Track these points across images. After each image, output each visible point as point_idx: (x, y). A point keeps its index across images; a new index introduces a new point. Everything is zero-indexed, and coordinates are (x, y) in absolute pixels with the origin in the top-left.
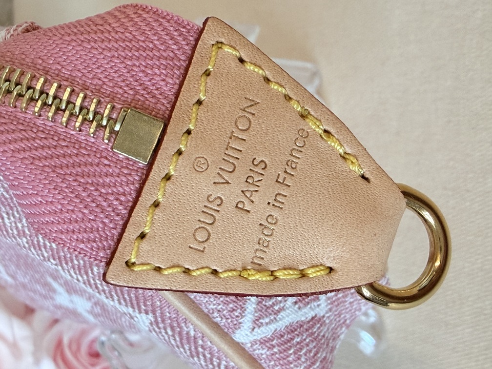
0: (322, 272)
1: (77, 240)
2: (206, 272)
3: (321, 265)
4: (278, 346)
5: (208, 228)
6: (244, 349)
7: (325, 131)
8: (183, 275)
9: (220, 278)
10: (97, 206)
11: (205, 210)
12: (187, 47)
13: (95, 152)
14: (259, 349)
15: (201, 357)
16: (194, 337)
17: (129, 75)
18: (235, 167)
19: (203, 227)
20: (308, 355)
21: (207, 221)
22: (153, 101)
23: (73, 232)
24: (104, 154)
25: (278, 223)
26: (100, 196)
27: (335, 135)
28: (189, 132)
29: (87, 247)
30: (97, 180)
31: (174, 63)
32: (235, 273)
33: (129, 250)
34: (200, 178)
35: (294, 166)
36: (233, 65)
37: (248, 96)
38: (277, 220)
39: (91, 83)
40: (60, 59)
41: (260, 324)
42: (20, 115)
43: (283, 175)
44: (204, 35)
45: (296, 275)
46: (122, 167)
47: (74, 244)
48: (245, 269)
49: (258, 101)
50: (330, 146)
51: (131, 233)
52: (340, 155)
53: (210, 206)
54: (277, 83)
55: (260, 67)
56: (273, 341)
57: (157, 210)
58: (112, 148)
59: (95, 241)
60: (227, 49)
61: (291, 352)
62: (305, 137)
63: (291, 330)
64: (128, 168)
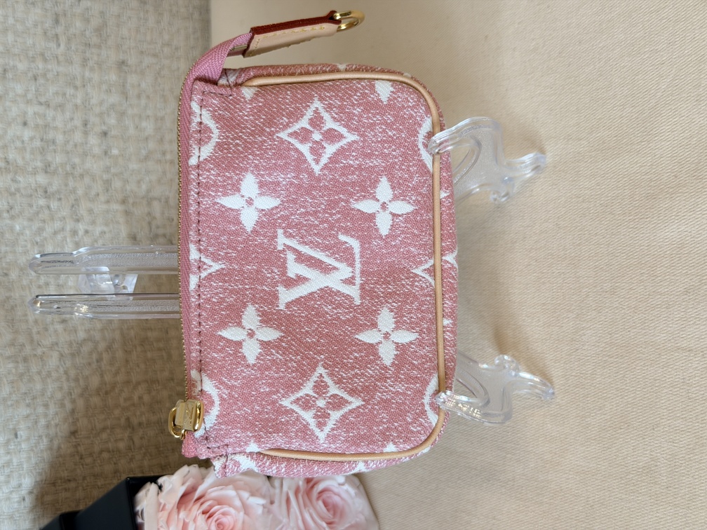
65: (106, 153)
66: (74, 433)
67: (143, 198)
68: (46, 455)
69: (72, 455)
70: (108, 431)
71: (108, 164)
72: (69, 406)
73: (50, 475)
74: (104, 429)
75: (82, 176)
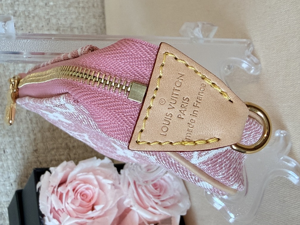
0: (215, 141)
1: (117, 134)
2: (168, 143)
3: (214, 138)
4: (211, 164)
5: (167, 126)
6: (196, 167)
7: (213, 83)
8: (158, 145)
9: (173, 145)
10: (124, 121)
11: (166, 119)
12: (153, 55)
13: (121, 100)
14: (203, 166)
15: (179, 172)
16: (175, 163)
17: (132, 69)
18: (176, 101)
19: (165, 126)
20: (226, 167)
21: (167, 123)
22: (142, 78)
23: (115, 131)
24: (125, 100)
25: (195, 122)
26: (124, 116)
27: (217, 85)
28: (157, 89)
29: (121, 136)
30: (122, 110)
31: (149, 62)
32: (179, 143)
33: (137, 137)
34: (162, 107)
35: (200, 99)
36: (173, 61)
37: (179, 73)
38: (195, 121)
39: (117, 73)
40: (105, 65)
41: (201, 156)
42: (92, 88)
43: (196, 103)
44: (160, 50)
45: (204, 142)
46: (132, 105)
47: (116, 136)
48: (183, 141)
49: (184, 74)
50: (215, 89)
51: (137, 130)
52: (220, 93)
53: (167, 117)
54: (191, 66)
55: (183, 61)
56: (208, 162)
57: (147, 121)
58: (128, 98)
59: (124, 134)
60: (170, 55)
61: (217, 166)
62: (204, 87)
63: (216, 157)
64: (134, 105)
65: (46, 4)
66: (36, 151)
67: (68, 27)
68: (21, 162)
69: (35, 162)
70: (55, 150)
71: (48, 10)
72: (32, 137)
73: (24, 172)
74: (53, 149)
75: (34, 17)
